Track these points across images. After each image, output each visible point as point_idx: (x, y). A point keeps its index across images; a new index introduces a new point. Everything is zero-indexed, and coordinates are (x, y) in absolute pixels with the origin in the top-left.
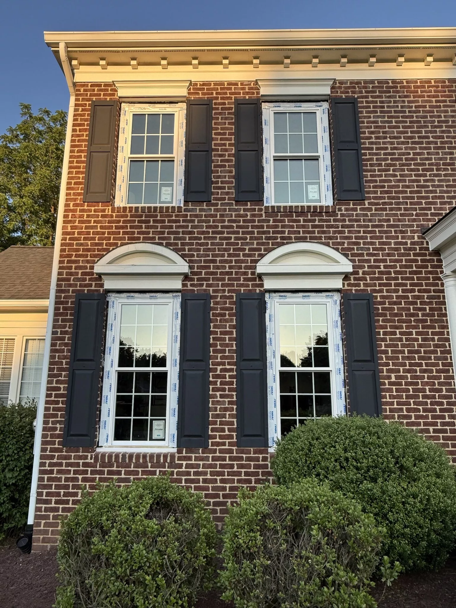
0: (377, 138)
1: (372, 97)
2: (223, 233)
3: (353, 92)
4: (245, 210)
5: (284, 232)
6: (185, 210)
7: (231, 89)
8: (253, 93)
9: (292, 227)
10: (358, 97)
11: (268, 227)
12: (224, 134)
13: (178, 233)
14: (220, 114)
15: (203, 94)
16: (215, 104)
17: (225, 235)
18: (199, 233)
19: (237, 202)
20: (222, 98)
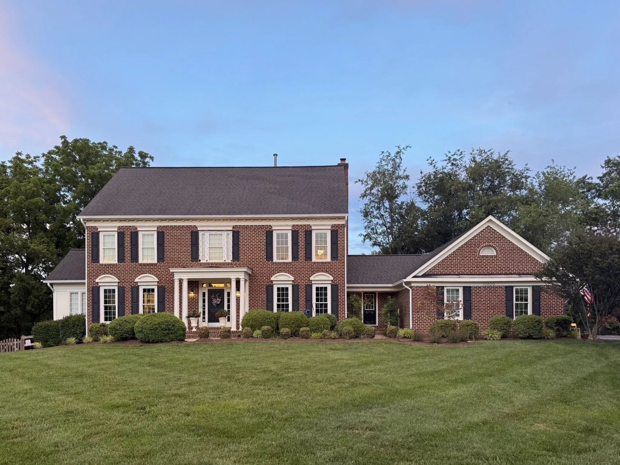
0: (169, 243)
1: (168, 231)
3: (163, 229)
4: (134, 264)
6: (118, 264)
7: (129, 228)
8: (136, 230)
9: (145, 269)
11: (139, 269)
12: (128, 242)
13: (116, 271)
14: (127, 236)
15: (122, 230)
16: (125, 233)
17: (128, 271)
18: (121, 271)
19: (131, 262)
20: (127, 231)
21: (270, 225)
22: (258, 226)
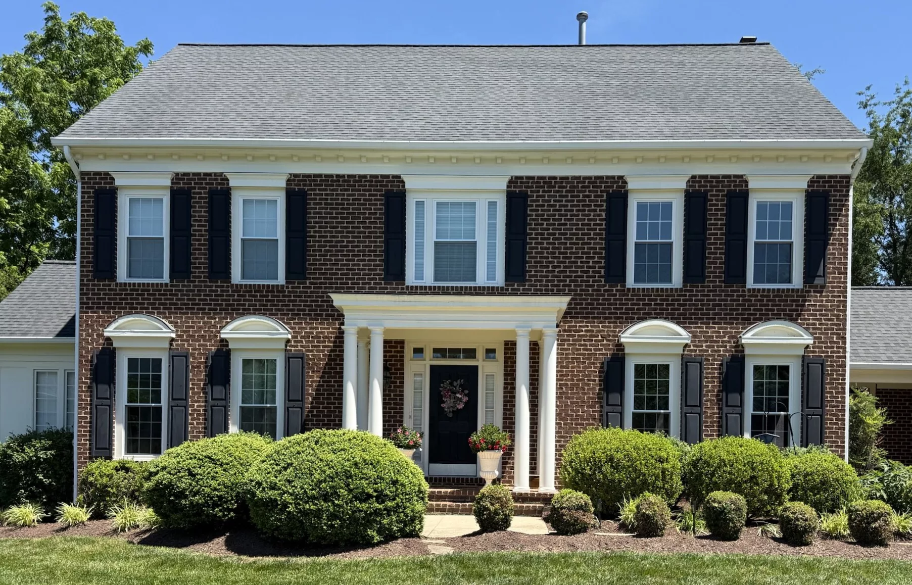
0: (320, 227)
1: (319, 190)
2: (199, 304)
3: (304, 185)
4: (216, 286)
5: (245, 305)
6: (172, 286)
7: (205, 179)
8: (224, 184)
9: (251, 301)
10: (308, 190)
11: (233, 300)
12: (201, 221)
13: (166, 304)
14: (197, 203)
15: (184, 184)
16: (194, 193)
17: (201, 306)
18: (181, 304)
19: (210, 280)
20: (199, 188)
21: (621, 177)
22: (586, 178)
